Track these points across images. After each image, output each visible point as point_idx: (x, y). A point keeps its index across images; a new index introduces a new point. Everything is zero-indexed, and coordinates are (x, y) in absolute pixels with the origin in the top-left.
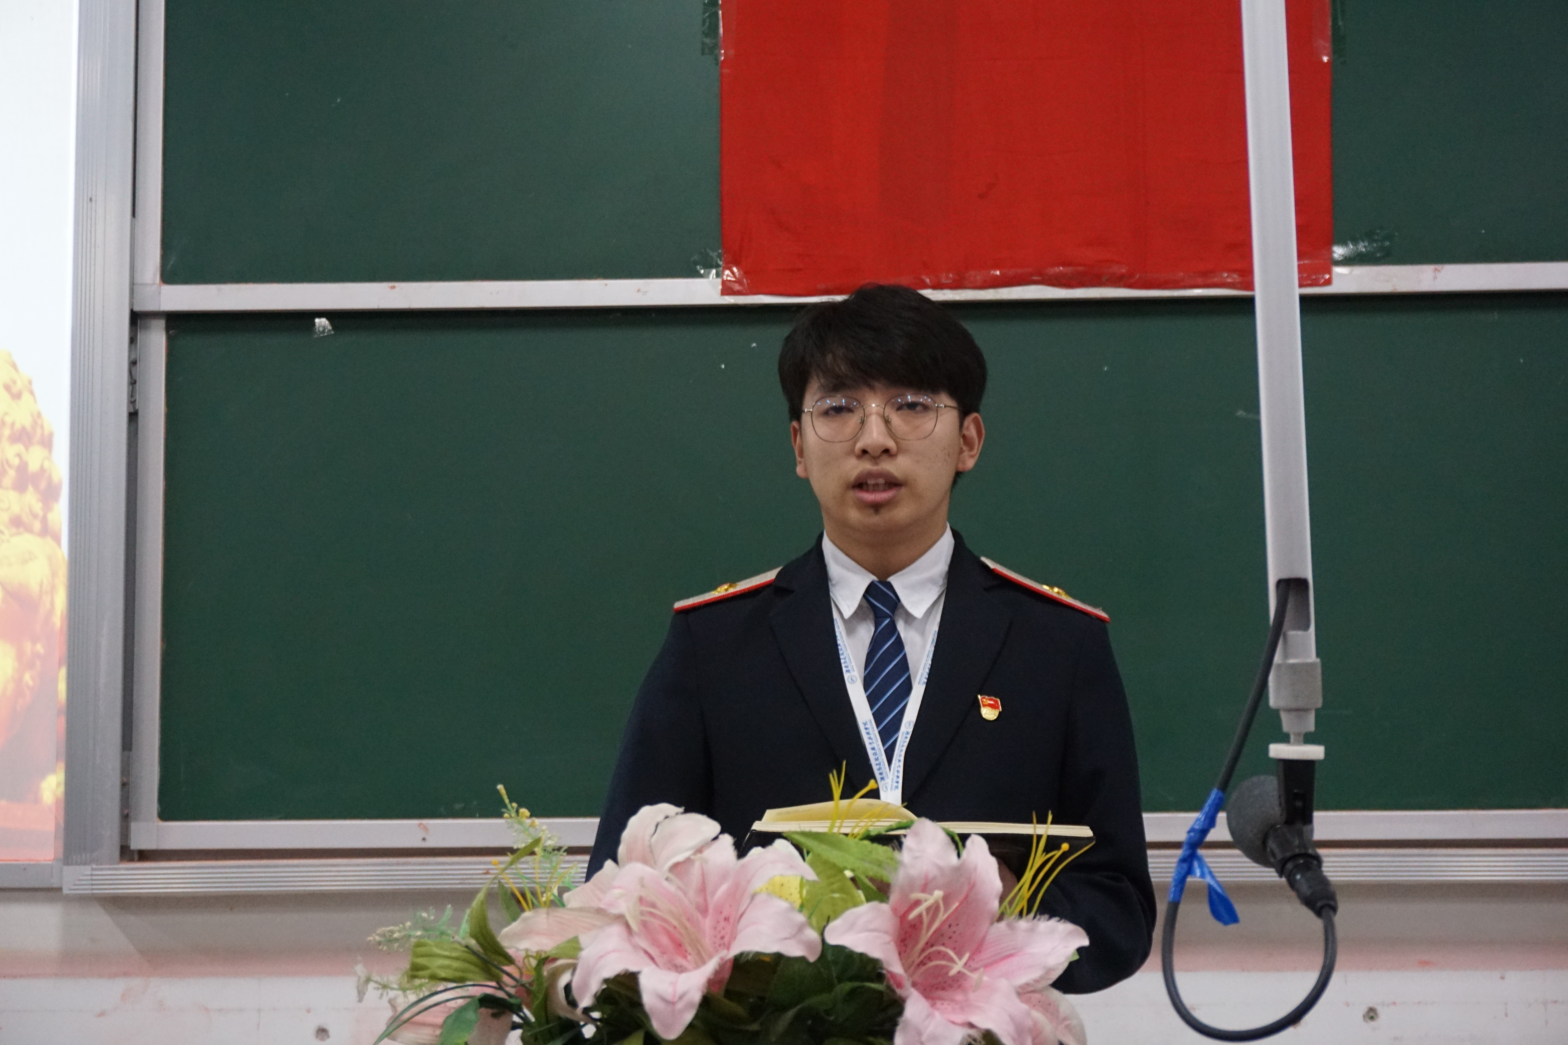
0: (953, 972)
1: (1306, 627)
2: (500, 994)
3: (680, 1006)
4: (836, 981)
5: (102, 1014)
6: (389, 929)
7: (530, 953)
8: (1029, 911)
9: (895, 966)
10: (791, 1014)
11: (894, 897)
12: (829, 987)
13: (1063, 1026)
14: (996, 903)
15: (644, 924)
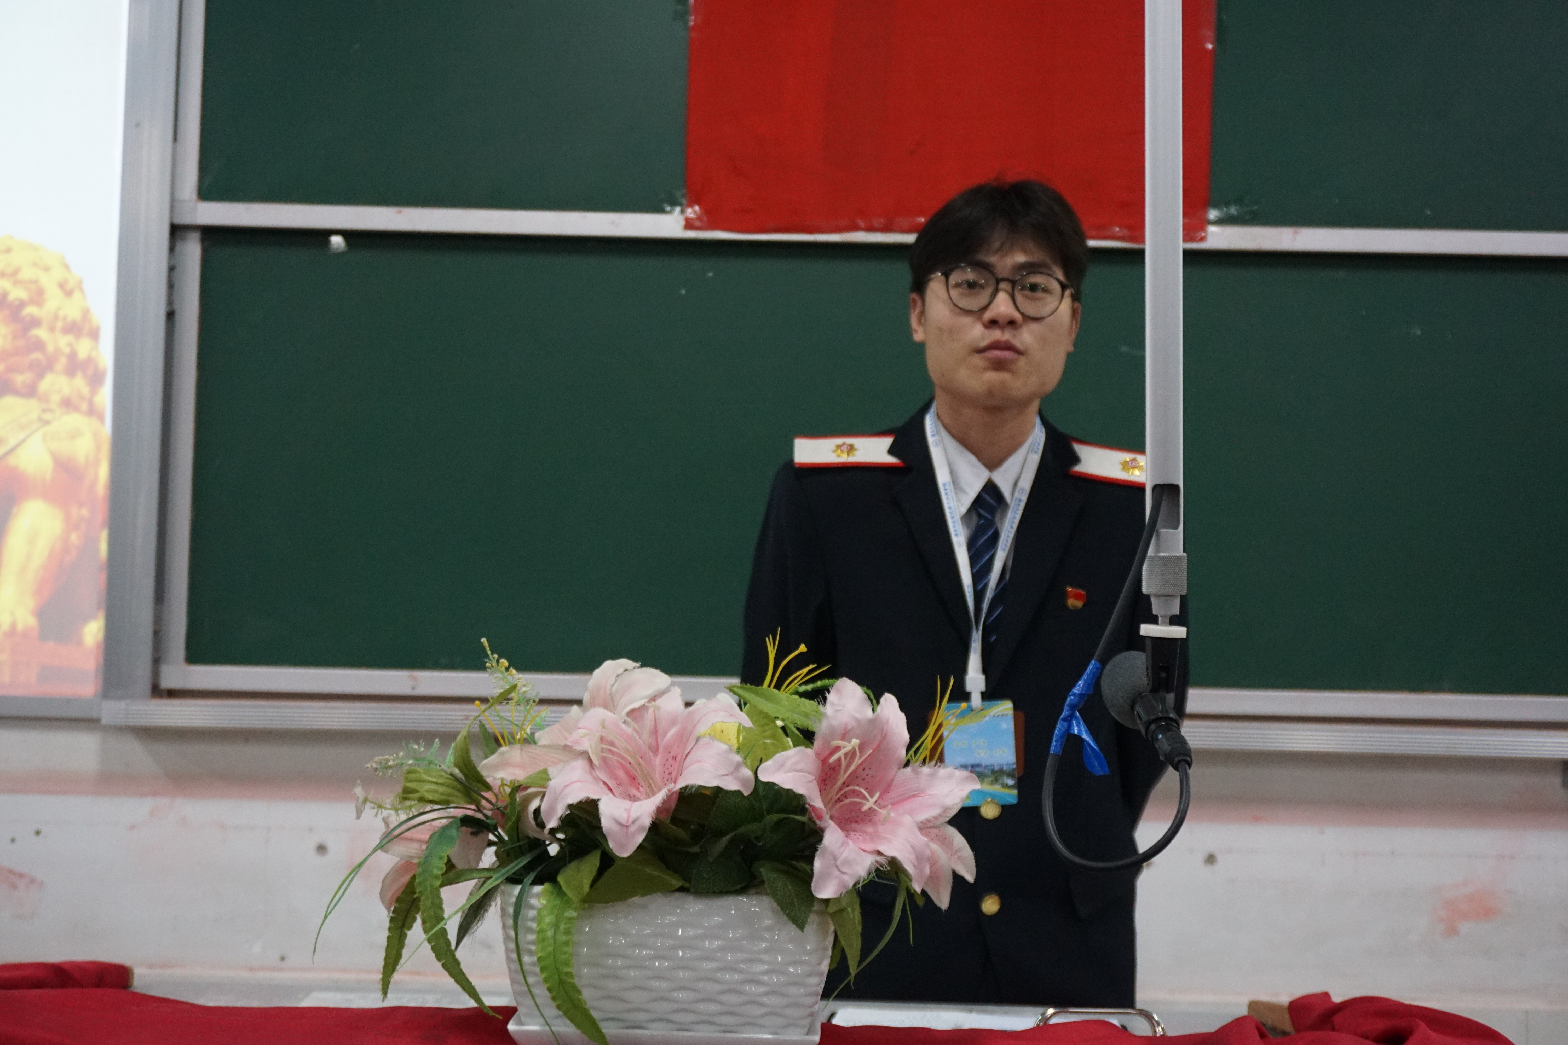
0: (865, 808)
1: (1176, 527)
2: (479, 816)
3: (633, 828)
4: (765, 812)
5: (132, 827)
6: (384, 758)
7: (504, 783)
8: (931, 759)
9: (816, 801)
10: (726, 839)
11: (817, 742)
12: (759, 818)
13: (956, 857)
14: (904, 752)
15: (604, 760)
